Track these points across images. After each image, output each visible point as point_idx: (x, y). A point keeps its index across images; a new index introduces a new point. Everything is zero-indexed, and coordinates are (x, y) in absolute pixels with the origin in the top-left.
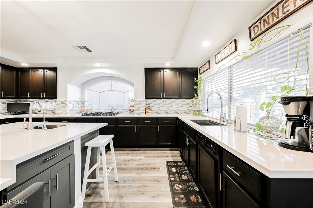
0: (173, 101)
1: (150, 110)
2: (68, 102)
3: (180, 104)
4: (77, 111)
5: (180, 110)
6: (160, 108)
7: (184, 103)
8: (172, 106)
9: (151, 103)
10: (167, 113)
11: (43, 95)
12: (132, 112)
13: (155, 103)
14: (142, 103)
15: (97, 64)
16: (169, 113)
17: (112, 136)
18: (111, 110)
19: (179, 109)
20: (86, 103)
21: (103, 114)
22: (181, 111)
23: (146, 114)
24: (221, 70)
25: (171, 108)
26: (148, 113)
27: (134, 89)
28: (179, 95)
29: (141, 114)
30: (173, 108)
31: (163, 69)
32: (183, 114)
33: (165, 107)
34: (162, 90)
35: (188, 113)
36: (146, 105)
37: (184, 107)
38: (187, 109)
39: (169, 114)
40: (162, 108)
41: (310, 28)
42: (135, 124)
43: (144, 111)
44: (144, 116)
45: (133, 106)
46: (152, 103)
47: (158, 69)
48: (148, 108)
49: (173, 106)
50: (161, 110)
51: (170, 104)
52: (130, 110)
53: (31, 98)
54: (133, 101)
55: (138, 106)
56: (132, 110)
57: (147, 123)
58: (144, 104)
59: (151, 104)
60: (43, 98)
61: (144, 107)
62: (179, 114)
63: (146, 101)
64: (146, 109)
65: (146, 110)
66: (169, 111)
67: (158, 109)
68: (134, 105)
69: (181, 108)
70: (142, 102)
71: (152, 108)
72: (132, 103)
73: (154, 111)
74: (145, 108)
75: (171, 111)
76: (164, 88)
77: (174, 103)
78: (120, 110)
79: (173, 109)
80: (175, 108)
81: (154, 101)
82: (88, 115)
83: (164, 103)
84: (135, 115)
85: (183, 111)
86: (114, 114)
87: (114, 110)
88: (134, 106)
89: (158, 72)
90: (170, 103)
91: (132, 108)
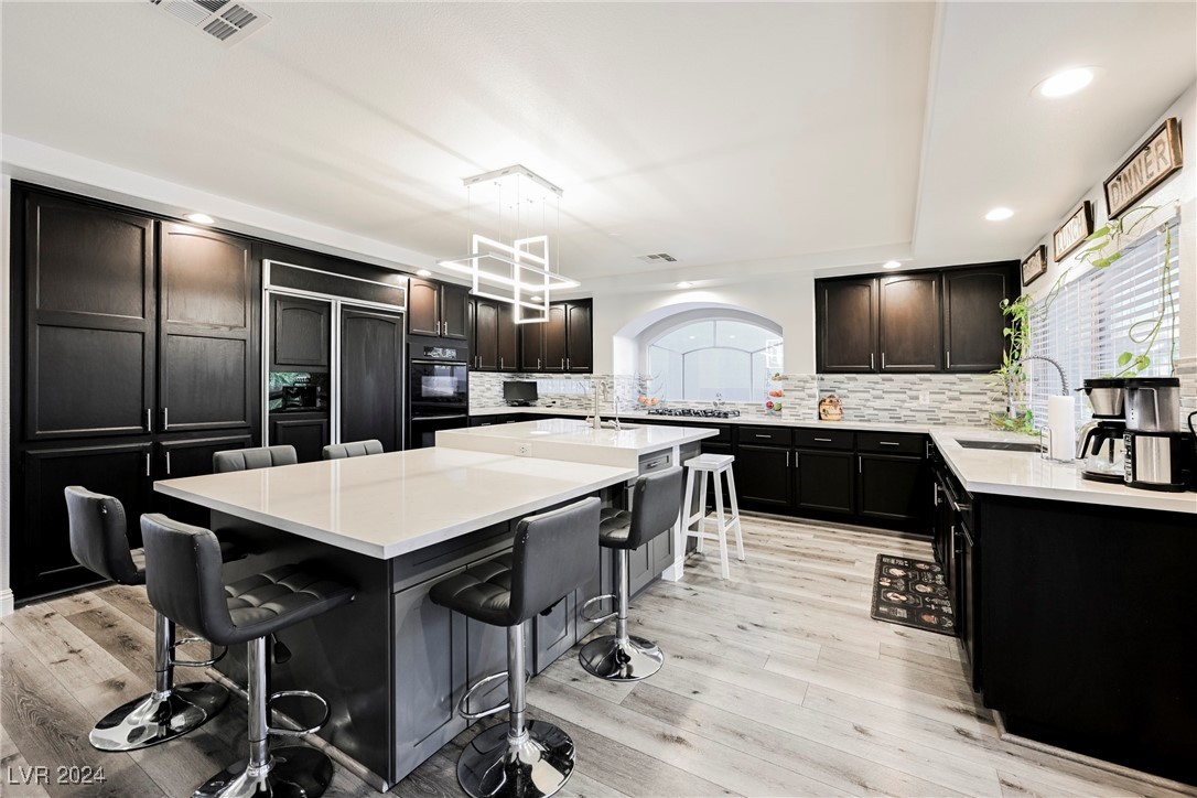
0: (921, 380)
1: (836, 407)
2: (615, 381)
3: (950, 390)
4: (630, 404)
5: (951, 412)
6: (869, 404)
7: (965, 387)
8: (917, 398)
9: (837, 385)
10: (897, 420)
11: (565, 364)
12: (778, 413)
13: (851, 385)
14: (808, 385)
15: (683, 285)
16: (906, 418)
17: (731, 458)
18: (715, 404)
19: (944, 406)
20: (648, 384)
21: (697, 414)
22: (953, 415)
23: (820, 418)
24: (1067, 285)
25: (914, 404)
26: (829, 417)
27: (781, 340)
28: (939, 360)
29: (804, 419)
30: (921, 401)
31: (879, 276)
32: (964, 425)
33: (889, 401)
34: (876, 343)
35: (986, 424)
36: (822, 391)
37: (968, 402)
38: (981, 410)
39: (905, 422)
40: (878, 404)
41: (1180, 227)
42: (787, 446)
43: (814, 409)
44: (812, 422)
45: (778, 395)
46: (843, 386)
47: (863, 280)
48: (828, 400)
49: (921, 397)
50: (875, 409)
51: (910, 389)
52: (770, 406)
53: (542, 371)
54: (780, 379)
55: (794, 393)
56: (776, 407)
57: (822, 446)
58: (814, 388)
59: (839, 388)
60: (566, 371)
61: (814, 397)
62: (944, 424)
63: (822, 379)
64: (820, 404)
65: (822, 407)
66: (905, 413)
67: (864, 406)
68: (782, 389)
69: (954, 406)
70: (807, 382)
71: (844, 401)
72: (778, 386)
73: (851, 411)
74: (817, 400)
75: (913, 414)
76: (882, 339)
77: (926, 385)
78: (740, 405)
79: (921, 406)
80: (928, 402)
81: (849, 379)
82: (661, 414)
83: (887, 386)
84: (787, 419)
85: (964, 416)
86: (726, 415)
87: (723, 404)
88: (785, 393)
89: (860, 288)
90: (909, 386)
91: (775, 401)
